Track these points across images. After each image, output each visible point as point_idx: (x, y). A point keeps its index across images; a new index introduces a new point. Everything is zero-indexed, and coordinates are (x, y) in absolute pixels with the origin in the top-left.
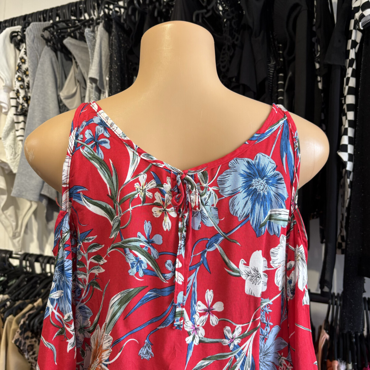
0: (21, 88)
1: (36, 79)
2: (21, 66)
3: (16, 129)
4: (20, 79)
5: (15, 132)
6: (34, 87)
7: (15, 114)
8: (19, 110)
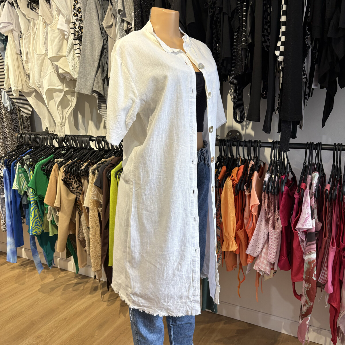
0: (77, 21)
1: (86, 15)
2: (75, 5)
3: (75, 49)
4: (75, 15)
5: (74, 51)
6: (85, 21)
7: (73, 39)
8: (76, 36)
